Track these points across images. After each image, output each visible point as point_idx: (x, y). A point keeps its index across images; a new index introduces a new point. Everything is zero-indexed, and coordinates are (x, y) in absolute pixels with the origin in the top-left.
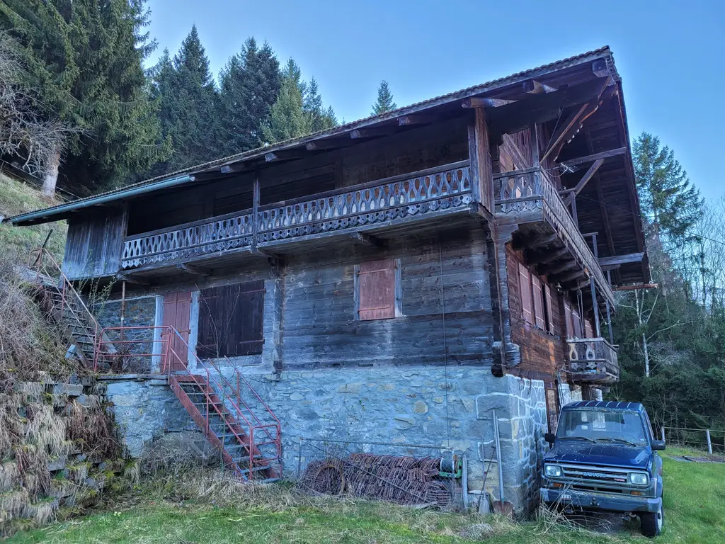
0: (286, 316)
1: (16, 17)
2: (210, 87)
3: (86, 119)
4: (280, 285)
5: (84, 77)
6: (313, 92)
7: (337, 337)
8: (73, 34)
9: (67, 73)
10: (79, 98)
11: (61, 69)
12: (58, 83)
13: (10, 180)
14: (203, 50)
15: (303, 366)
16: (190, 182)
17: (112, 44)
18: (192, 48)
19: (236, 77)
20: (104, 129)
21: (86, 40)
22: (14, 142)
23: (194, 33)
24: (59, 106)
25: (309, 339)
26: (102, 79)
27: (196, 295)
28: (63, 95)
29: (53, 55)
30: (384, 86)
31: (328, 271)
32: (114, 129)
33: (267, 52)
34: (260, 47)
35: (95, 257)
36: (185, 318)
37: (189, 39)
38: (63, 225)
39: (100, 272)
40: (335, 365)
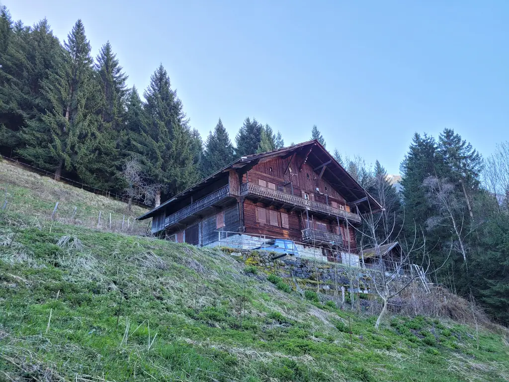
0: (203, 232)
1: (139, 146)
2: (230, 147)
3: (168, 179)
4: (202, 224)
5: (166, 162)
6: (280, 139)
7: (213, 235)
8: (159, 147)
9: (158, 163)
10: (165, 171)
11: (156, 161)
12: (156, 167)
13: (141, 208)
14: (225, 129)
15: (207, 244)
16: (175, 200)
17: (174, 147)
18: (220, 130)
19: (242, 139)
20: (175, 181)
21: (165, 147)
22: (140, 194)
23: (220, 121)
24: (157, 176)
25: (207, 237)
26: (172, 161)
27: (184, 231)
28: (158, 171)
29: (153, 157)
30: (315, 128)
31: (211, 218)
32: (179, 180)
33: (255, 123)
34: (251, 121)
35: (159, 225)
36: (182, 239)
37: (218, 125)
38: (151, 219)
39: (160, 229)
40: (213, 242)
